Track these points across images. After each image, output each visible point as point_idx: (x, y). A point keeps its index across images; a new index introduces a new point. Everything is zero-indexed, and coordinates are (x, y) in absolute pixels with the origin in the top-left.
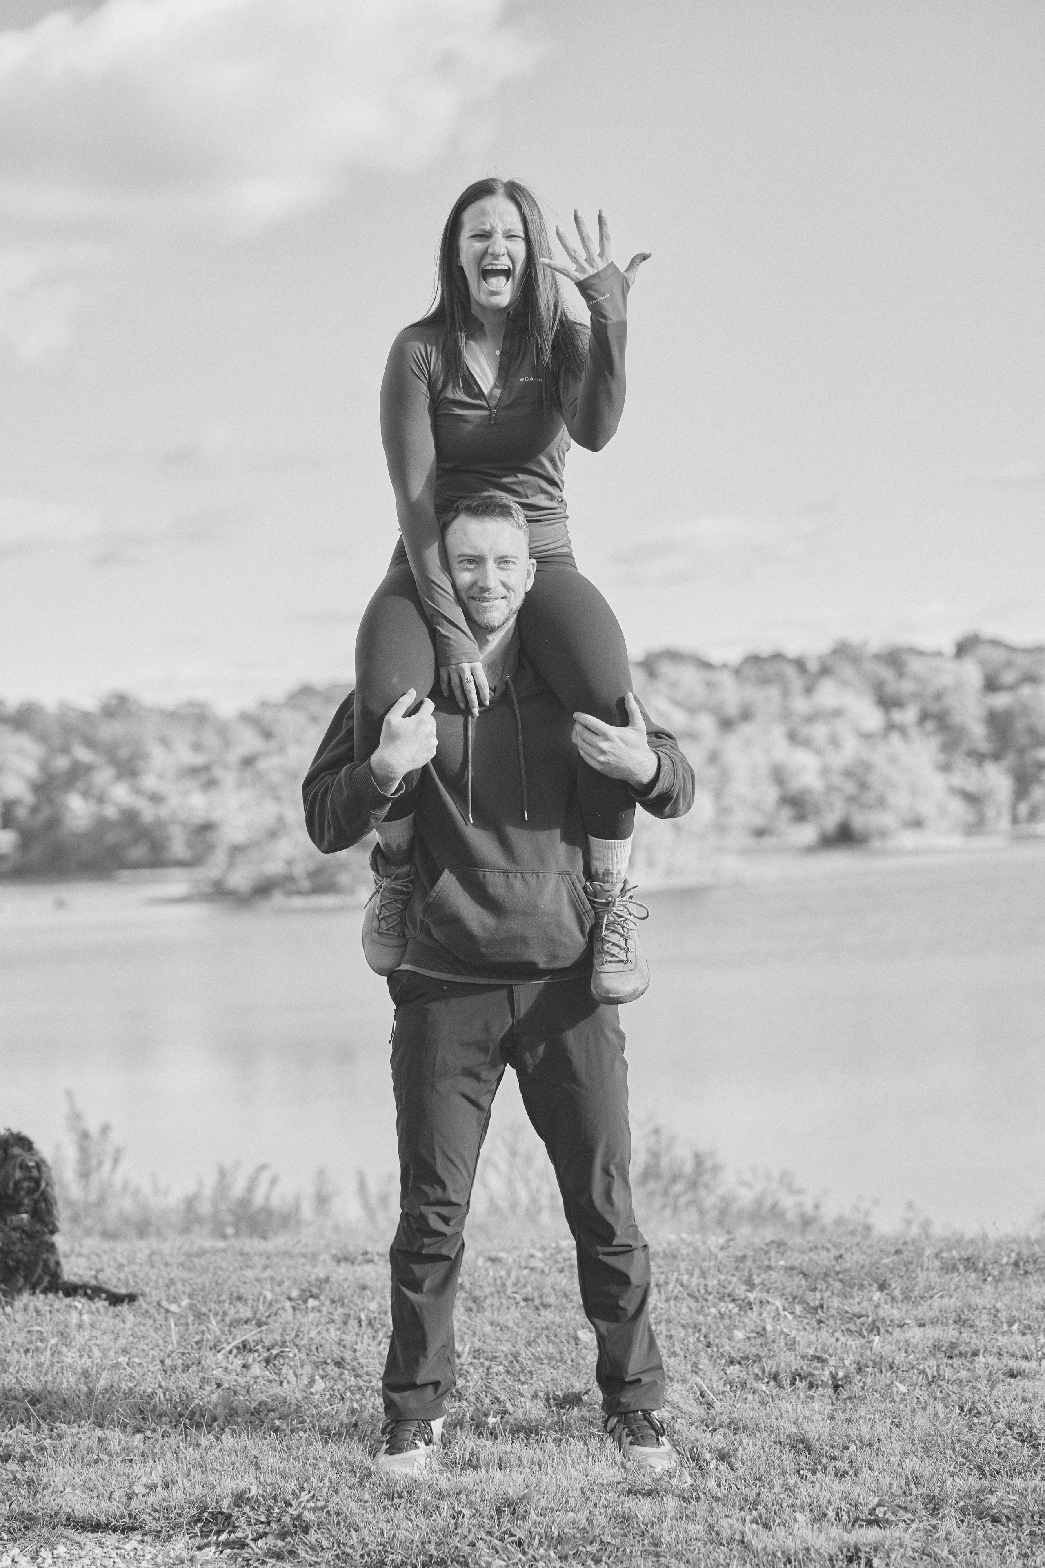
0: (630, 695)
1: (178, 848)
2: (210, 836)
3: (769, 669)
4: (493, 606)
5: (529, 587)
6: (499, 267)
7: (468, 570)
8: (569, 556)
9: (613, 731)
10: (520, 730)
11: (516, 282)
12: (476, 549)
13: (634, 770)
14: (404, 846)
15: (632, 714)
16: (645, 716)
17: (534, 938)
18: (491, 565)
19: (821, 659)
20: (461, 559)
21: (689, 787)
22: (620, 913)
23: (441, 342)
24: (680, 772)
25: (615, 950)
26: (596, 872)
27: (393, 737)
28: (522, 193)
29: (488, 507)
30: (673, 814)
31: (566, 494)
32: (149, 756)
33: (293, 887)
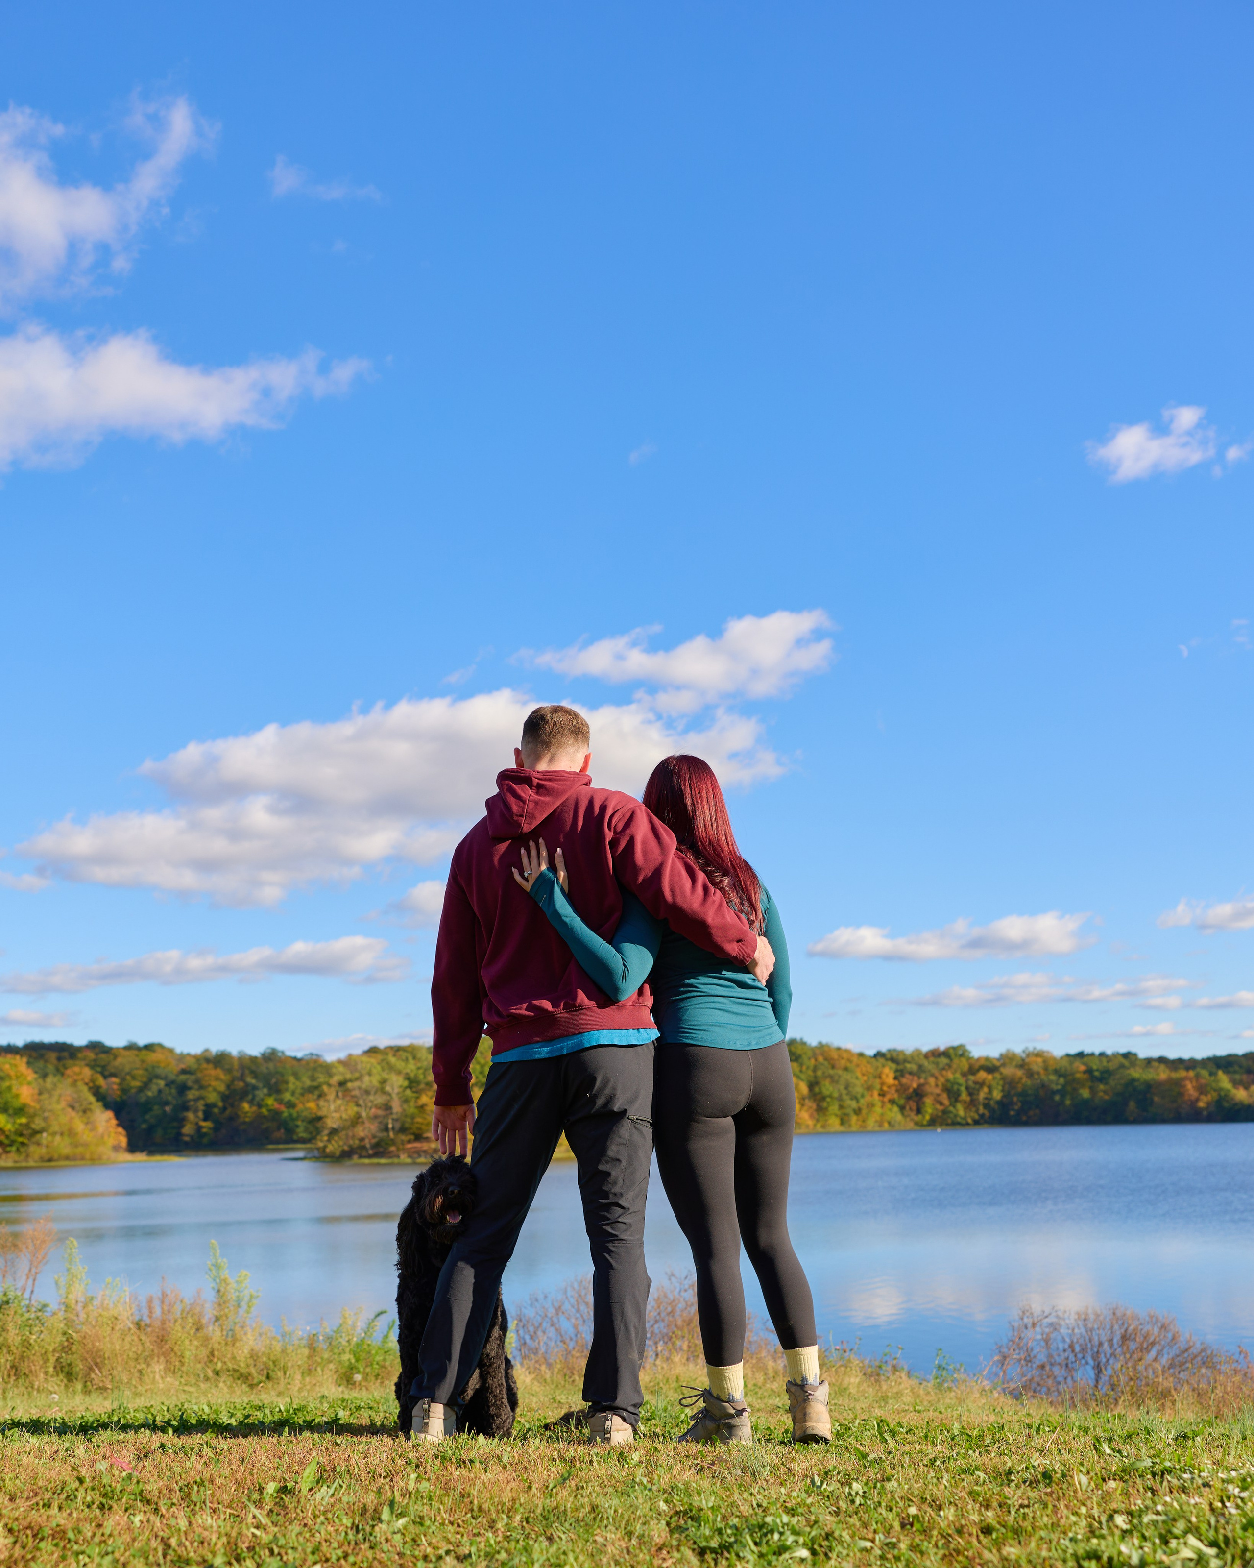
1: (301, 1133)
2: (319, 1125)
32: (287, 1083)
33: (364, 1153)
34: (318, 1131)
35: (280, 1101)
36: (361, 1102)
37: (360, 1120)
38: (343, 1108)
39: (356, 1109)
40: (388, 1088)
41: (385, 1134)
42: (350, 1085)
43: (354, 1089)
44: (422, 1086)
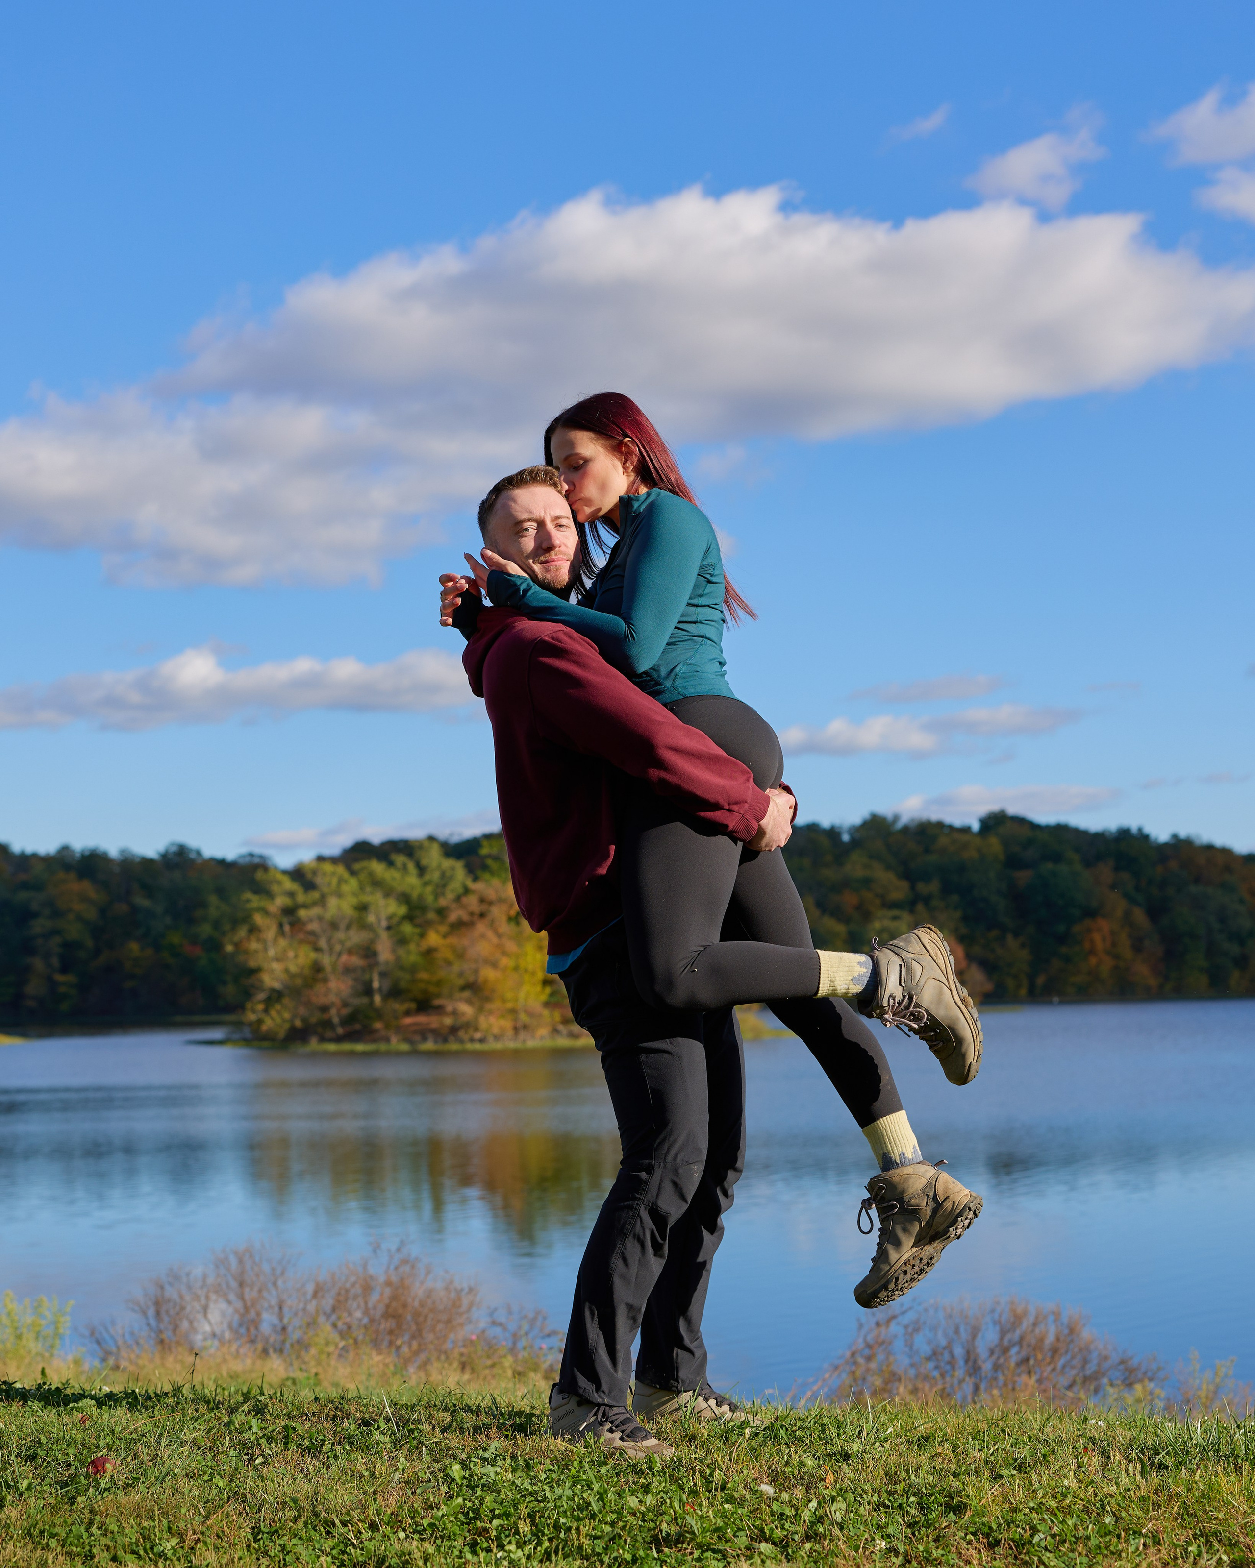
1: (226, 996)
2: (250, 982)
32: (204, 905)
34: (248, 994)
35: (193, 939)
36: (323, 943)
37: (320, 975)
38: (291, 954)
39: (313, 955)
40: (371, 918)
41: (365, 1000)
42: (303, 913)
43: (311, 920)
44: (431, 915)
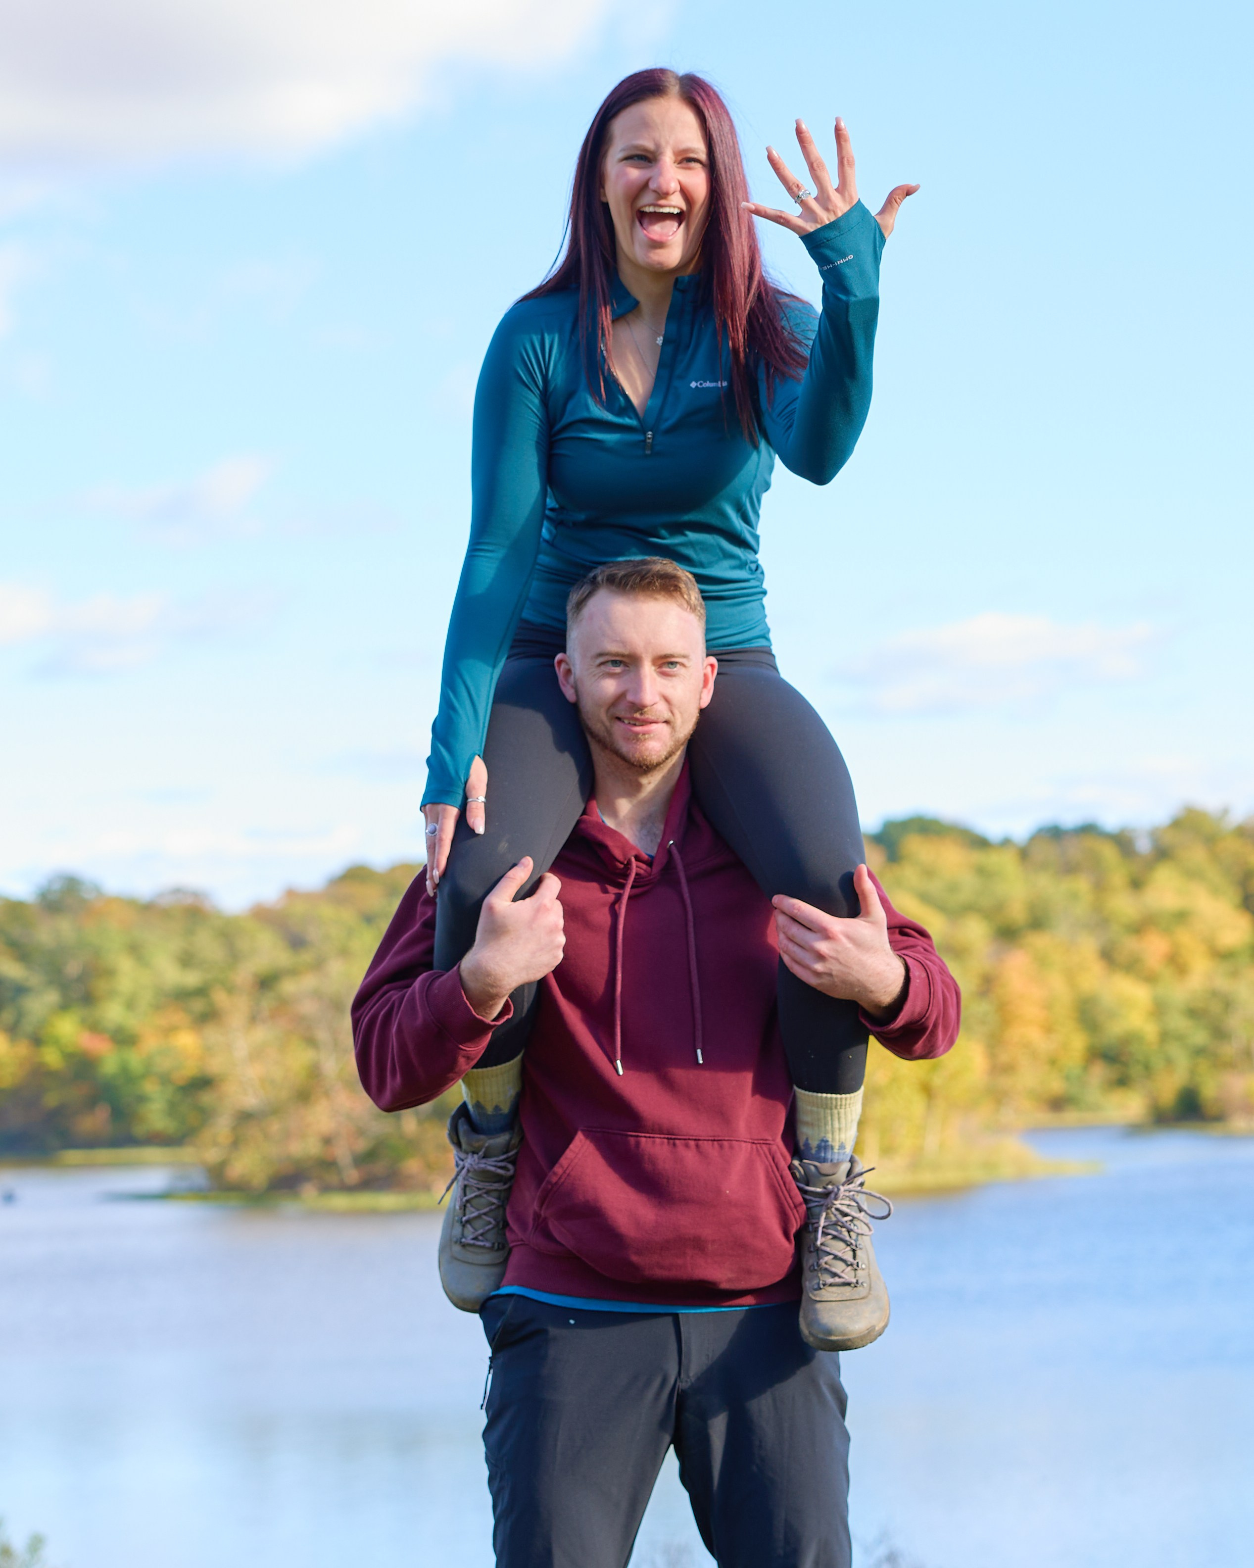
0: (864, 868)
2: (206, 1098)
3: (1075, 850)
4: (648, 733)
5: (706, 699)
6: (666, 210)
7: (612, 675)
8: (768, 652)
9: (835, 924)
10: (691, 924)
11: (692, 231)
12: (623, 643)
13: (869, 985)
14: (506, 1109)
15: (865, 898)
16: (884, 901)
17: (714, 1241)
18: (648, 670)
19: (1155, 834)
20: (601, 660)
21: (952, 1012)
22: (845, 1209)
23: (568, 326)
24: (939, 987)
25: (838, 1267)
26: (807, 1145)
27: (498, 930)
28: (708, 95)
29: (643, 578)
30: (929, 1053)
31: (762, 557)
32: (112, 974)
33: (333, 1179)
34: (206, 1115)
35: (94, 1027)
39: (309, 1055)
42: (288, 987)
43: (301, 996)
